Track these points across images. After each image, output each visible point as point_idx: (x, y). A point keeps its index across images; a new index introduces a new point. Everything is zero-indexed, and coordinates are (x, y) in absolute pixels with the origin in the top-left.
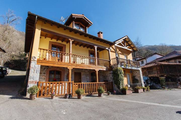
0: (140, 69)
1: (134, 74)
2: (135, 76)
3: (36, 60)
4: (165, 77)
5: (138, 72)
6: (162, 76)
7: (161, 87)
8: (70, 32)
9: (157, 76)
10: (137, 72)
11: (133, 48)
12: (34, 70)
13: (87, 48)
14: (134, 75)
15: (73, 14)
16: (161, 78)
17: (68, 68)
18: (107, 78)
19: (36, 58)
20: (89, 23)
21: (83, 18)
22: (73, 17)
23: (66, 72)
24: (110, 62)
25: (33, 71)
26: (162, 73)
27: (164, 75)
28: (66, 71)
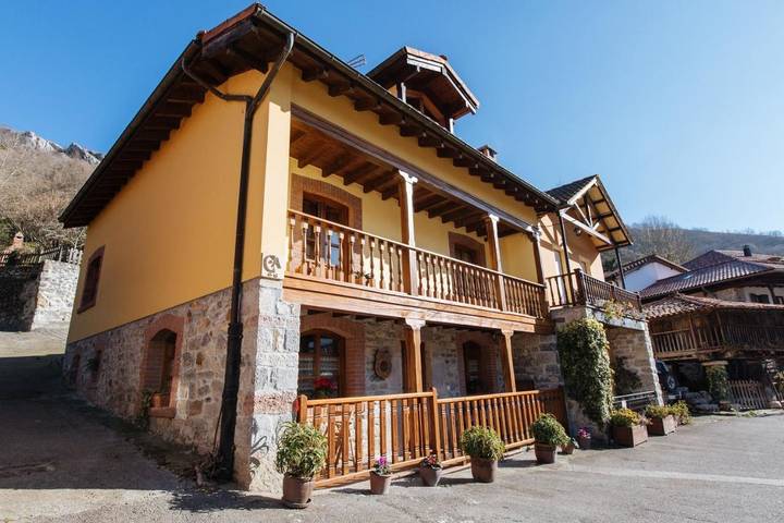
0: (644, 326)
1: (619, 349)
2: (625, 358)
3: (281, 273)
4: (726, 363)
5: (636, 340)
6: (717, 356)
7: (716, 406)
8: (402, 134)
9: (695, 357)
10: (630, 342)
11: (613, 233)
12: (276, 334)
13: (444, 222)
14: (620, 356)
15: (409, 50)
16: (711, 363)
17: (408, 322)
18: (528, 369)
19: (279, 267)
20: (468, 103)
21: (445, 73)
22: (409, 62)
23: (370, 340)
24: (542, 291)
25: (271, 338)
26: (716, 345)
27: (723, 354)
28: (371, 336)
